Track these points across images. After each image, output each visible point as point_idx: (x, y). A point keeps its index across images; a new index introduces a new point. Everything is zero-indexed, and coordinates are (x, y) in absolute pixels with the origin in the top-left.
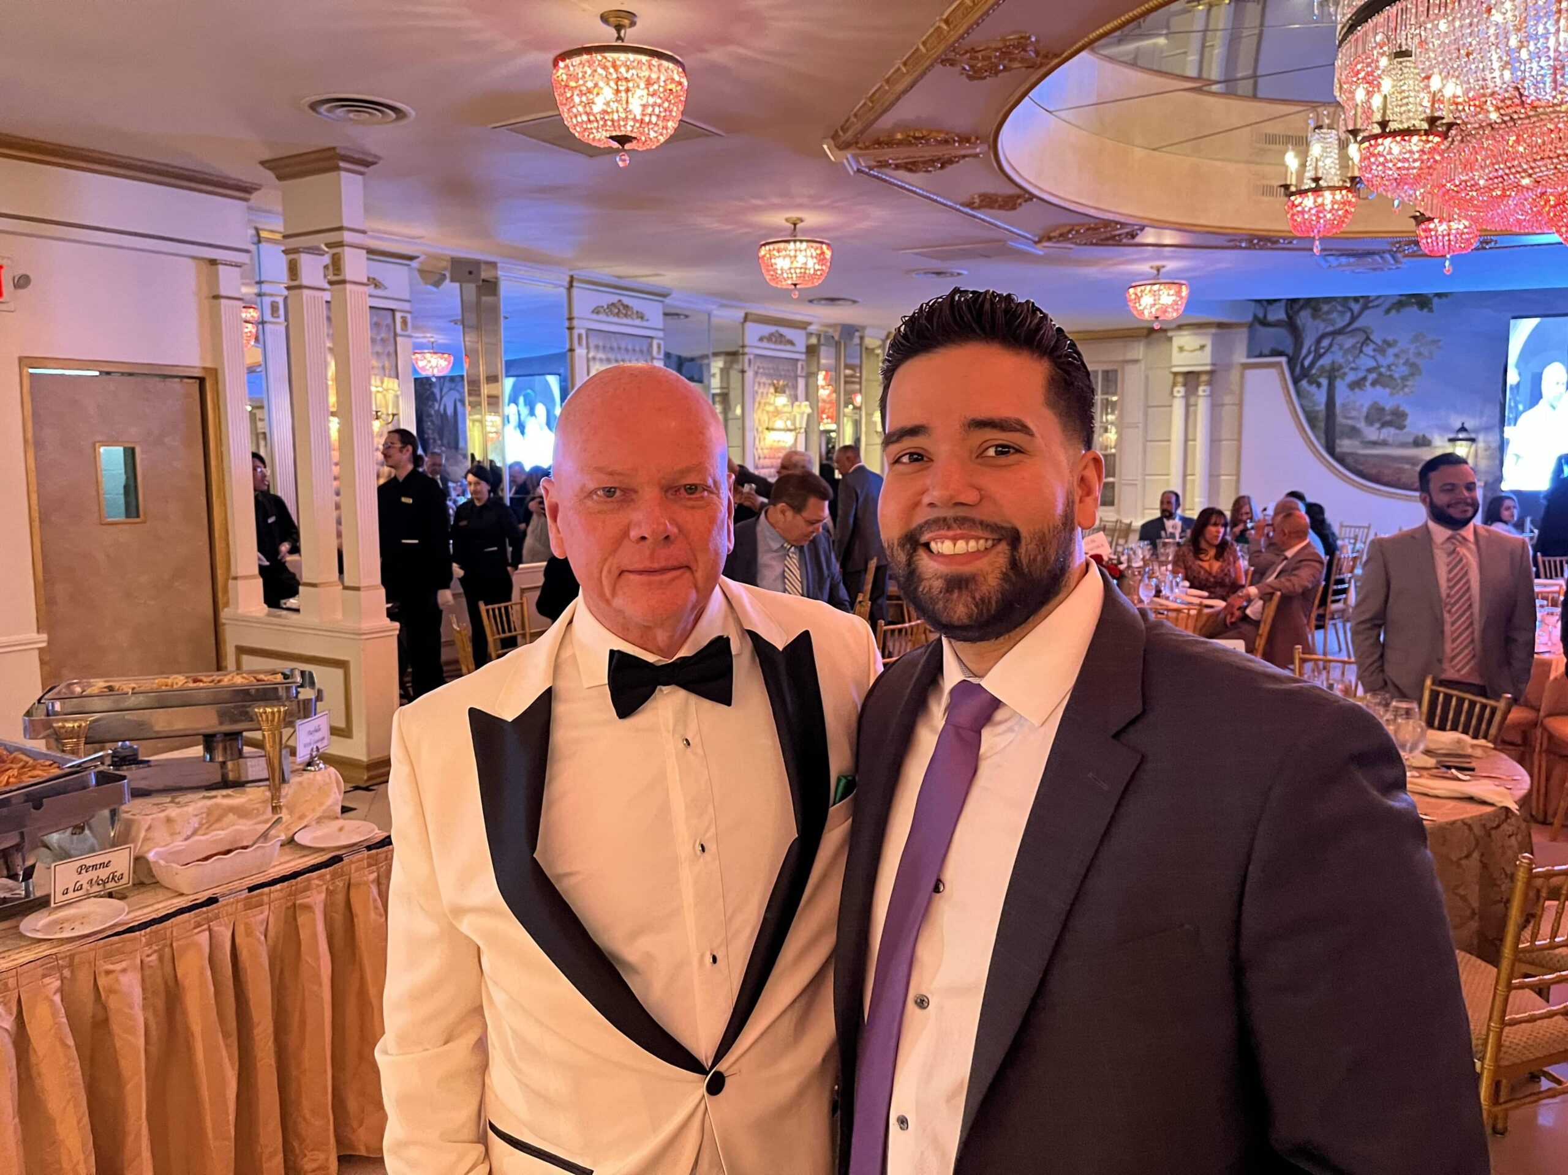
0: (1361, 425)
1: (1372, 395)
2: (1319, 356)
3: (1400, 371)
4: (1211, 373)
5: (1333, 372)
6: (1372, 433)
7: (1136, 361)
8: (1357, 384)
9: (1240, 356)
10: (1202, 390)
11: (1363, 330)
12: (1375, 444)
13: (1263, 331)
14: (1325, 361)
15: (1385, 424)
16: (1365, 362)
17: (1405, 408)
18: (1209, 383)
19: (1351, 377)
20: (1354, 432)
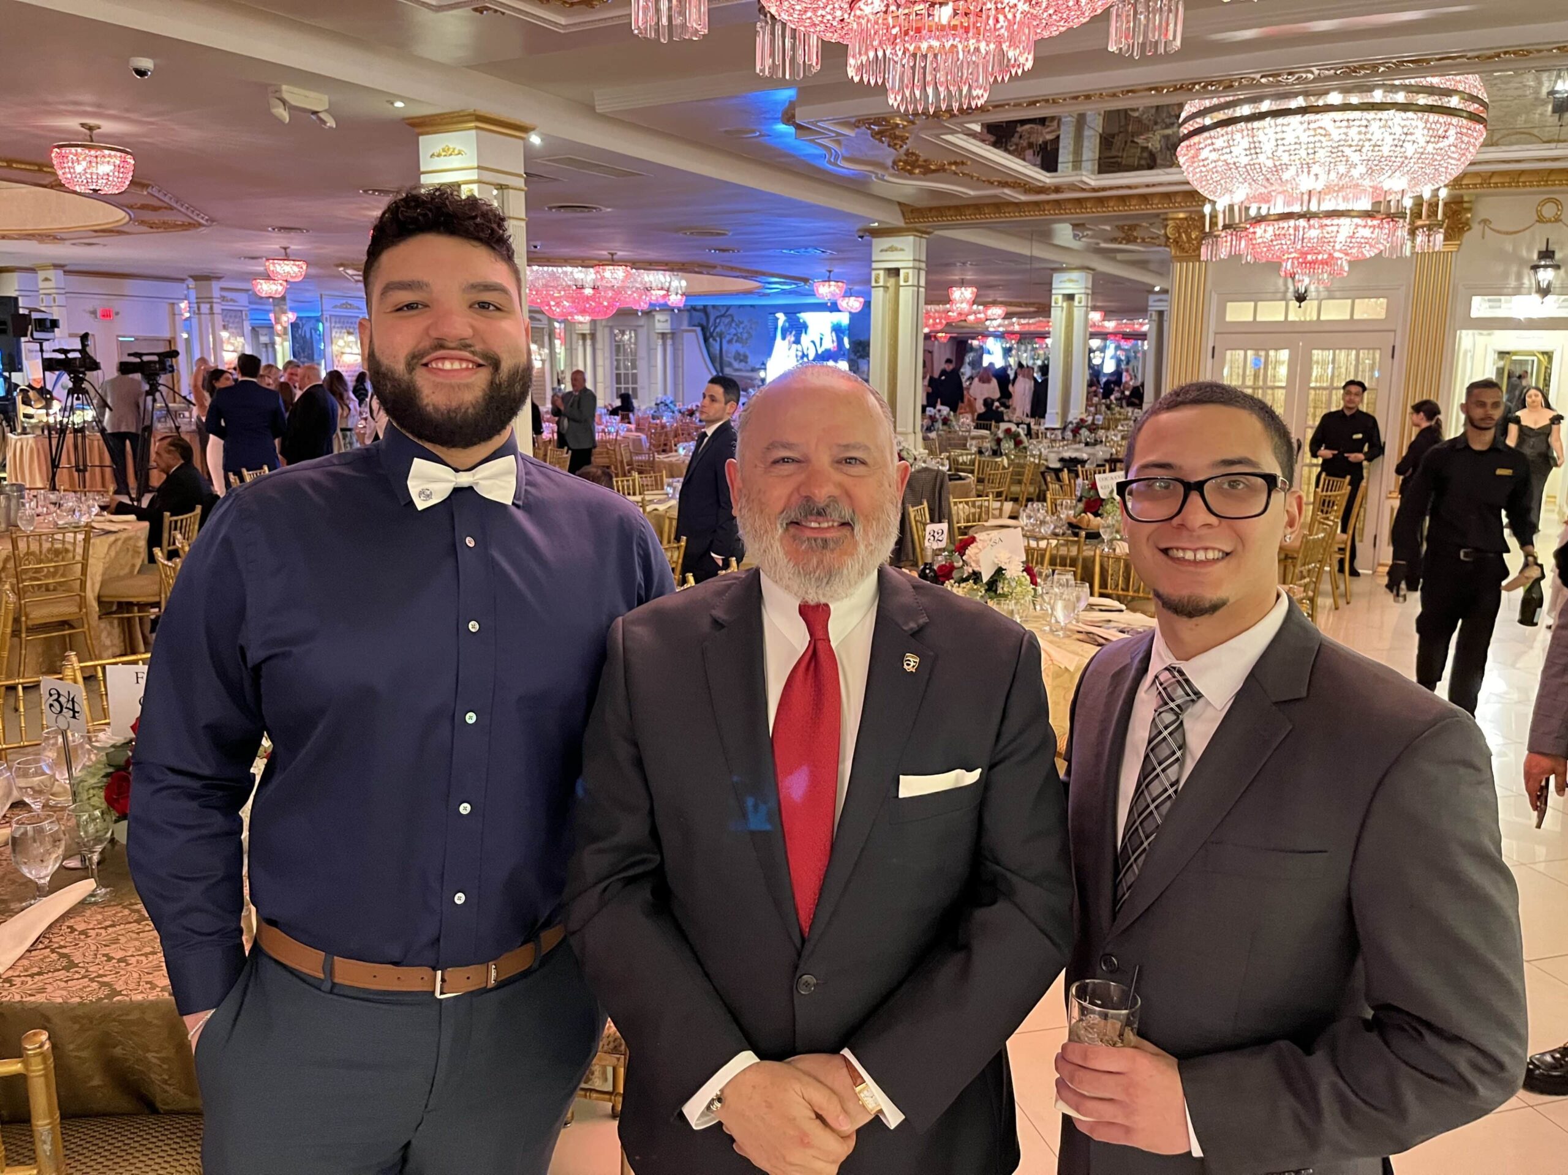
0: (732, 361)
1: (736, 347)
2: (716, 327)
3: (745, 336)
4: (673, 334)
5: (721, 335)
6: (736, 365)
7: (642, 326)
8: (730, 342)
9: (685, 326)
10: (669, 342)
11: (731, 315)
12: (737, 370)
13: (695, 313)
14: (718, 330)
15: (741, 361)
16: (733, 331)
17: (748, 353)
18: (673, 338)
19: (728, 337)
20: (730, 365)
